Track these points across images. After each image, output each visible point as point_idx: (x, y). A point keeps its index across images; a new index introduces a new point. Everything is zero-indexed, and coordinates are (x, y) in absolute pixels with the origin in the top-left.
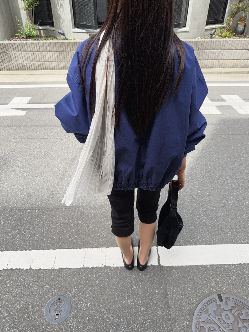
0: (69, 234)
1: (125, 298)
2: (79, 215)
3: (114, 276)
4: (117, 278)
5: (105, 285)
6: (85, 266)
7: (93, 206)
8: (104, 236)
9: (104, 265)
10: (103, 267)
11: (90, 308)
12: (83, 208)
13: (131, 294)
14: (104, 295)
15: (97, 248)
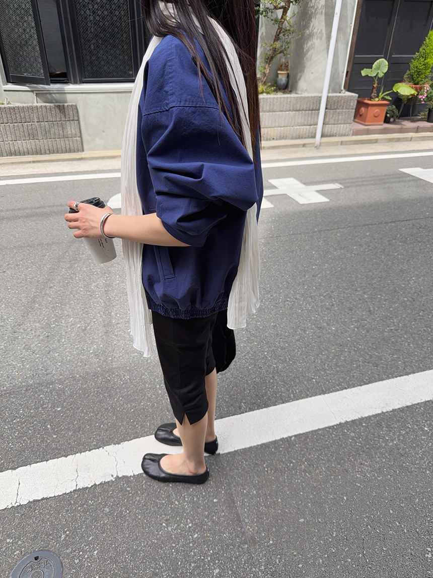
0: (41, 435)
1: (161, 524)
2: (56, 397)
3: (137, 492)
4: (143, 494)
5: (121, 512)
6: (80, 486)
7: (80, 376)
8: (107, 425)
9: (115, 476)
10: (114, 480)
11: (98, 558)
12: (61, 383)
13: (172, 515)
14: (122, 528)
15: (98, 448)
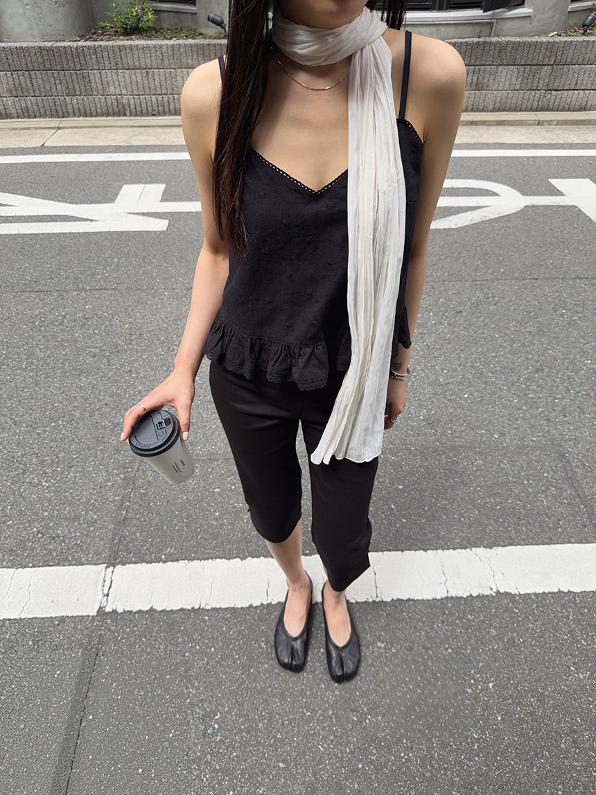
0: (386, 515)
1: (569, 668)
2: (392, 471)
3: (528, 617)
4: (536, 621)
5: (513, 638)
6: (453, 593)
7: (416, 449)
8: (469, 519)
9: (495, 590)
10: (494, 594)
11: (496, 694)
12: (394, 454)
13: (581, 658)
15: (465, 549)
